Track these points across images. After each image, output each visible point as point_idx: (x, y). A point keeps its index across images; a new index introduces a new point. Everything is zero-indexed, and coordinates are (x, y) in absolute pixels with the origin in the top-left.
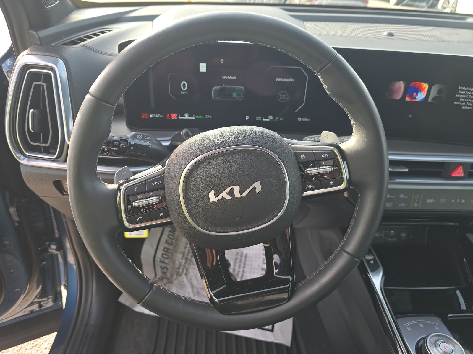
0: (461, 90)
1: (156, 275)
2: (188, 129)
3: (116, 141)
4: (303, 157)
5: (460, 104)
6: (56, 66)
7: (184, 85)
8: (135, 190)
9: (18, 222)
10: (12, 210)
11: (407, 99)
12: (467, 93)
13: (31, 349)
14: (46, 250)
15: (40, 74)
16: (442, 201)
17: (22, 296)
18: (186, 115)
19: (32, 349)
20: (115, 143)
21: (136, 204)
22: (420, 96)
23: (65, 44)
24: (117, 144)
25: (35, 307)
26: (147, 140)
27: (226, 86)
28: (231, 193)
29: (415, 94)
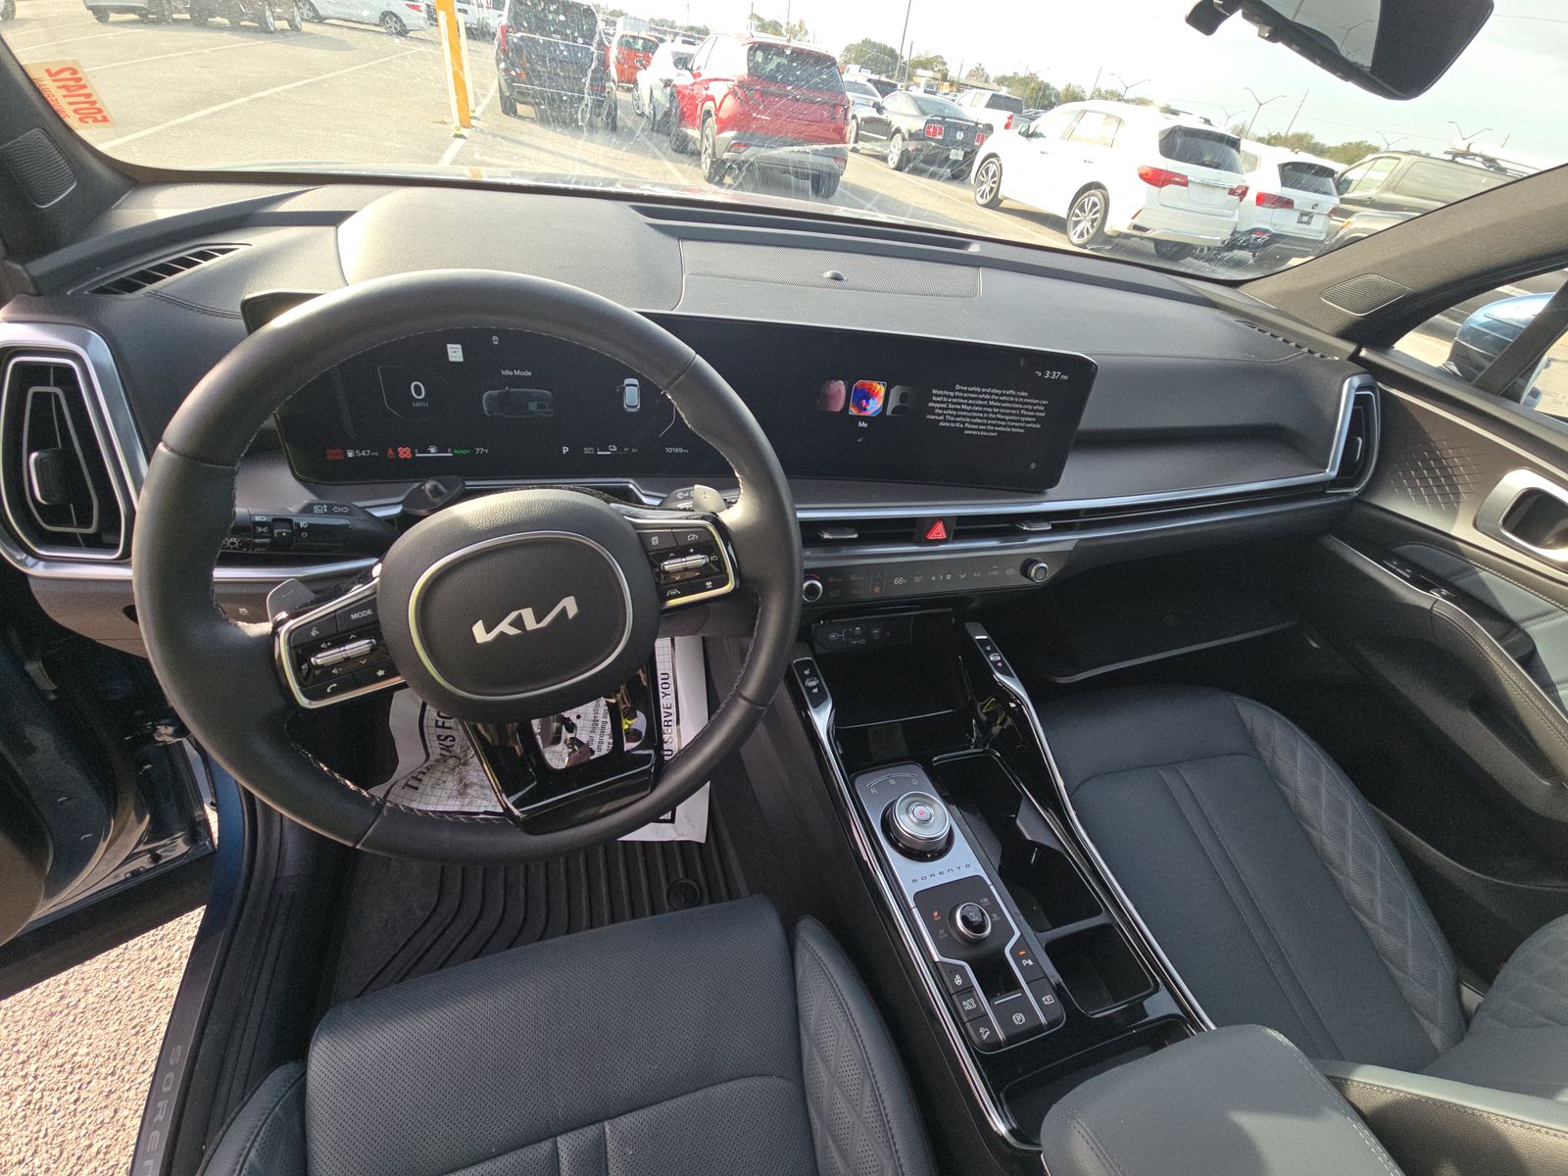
0: (936, 395)
1: (428, 755)
2: (437, 480)
3: (262, 524)
4: (655, 541)
5: (937, 418)
6: (85, 348)
7: (417, 388)
8: (313, 634)
9: (54, 692)
10: (34, 668)
11: (853, 411)
12: (945, 399)
13: (151, 946)
14: (149, 738)
15: (45, 367)
16: (917, 579)
17: (103, 846)
18: (433, 450)
19: (154, 947)
20: (260, 529)
21: (319, 662)
22: (874, 406)
23: (103, 291)
24: (265, 530)
25: (143, 862)
26: (341, 513)
27: (512, 390)
28: (518, 623)
29: (864, 402)
